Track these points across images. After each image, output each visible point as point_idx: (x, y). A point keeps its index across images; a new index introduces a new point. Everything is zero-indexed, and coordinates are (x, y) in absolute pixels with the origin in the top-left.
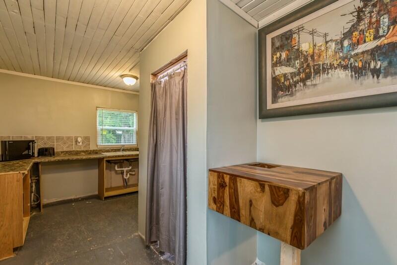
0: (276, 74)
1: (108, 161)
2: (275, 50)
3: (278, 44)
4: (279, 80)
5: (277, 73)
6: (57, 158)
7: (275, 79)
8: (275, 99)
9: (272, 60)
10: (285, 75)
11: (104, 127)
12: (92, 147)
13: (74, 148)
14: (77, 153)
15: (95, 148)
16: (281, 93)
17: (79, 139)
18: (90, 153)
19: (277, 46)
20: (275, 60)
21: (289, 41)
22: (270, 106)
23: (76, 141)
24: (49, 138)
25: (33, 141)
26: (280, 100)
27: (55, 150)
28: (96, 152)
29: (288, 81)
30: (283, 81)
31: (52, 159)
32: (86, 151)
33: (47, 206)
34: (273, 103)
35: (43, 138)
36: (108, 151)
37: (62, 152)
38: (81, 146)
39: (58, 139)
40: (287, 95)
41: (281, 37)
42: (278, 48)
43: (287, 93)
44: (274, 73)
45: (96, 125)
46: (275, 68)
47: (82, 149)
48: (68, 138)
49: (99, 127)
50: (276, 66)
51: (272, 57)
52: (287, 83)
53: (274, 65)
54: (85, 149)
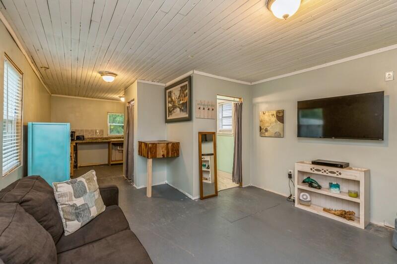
1: (113, 144)
2: (168, 97)
6: (86, 141)
7: (168, 108)
10: (170, 107)
11: (112, 124)
13: (95, 136)
14: (96, 139)
15: (106, 136)
16: (169, 113)
17: (98, 131)
18: (103, 139)
20: (168, 100)
23: (96, 132)
24: (81, 130)
25: (73, 132)
26: (169, 116)
27: (85, 137)
35: (78, 130)
36: (114, 139)
37: (88, 138)
38: (98, 135)
40: (171, 114)
45: (107, 123)
46: (168, 104)
48: (92, 130)
52: (171, 110)
54: (101, 137)
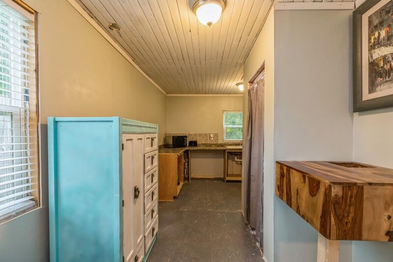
0: (374, 58)
1: (230, 153)
2: (373, 28)
3: (376, 22)
4: (377, 65)
5: (375, 56)
6: (199, 148)
7: (373, 64)
8: (372, 87)
9: (370, 42)
10: (384, 58)
11: (228, 126)
12: (220, 142)
13: (208, 142)
14: (210, 145)
15: (222, 142)
16: (379, 80)
17: (212, 136)
18: (218, 146)
19: (375, 24)
20: (372, 41)
21: (390, 15)
22: (366, 96)
23: (210, 137)
24: (195, 135)
25: (186, 136)
26: (378, 88)
27: (198, 143)
28: (222, 145)
29: (388, 65)
30: (382, 65)
31: (195, 148)
32: (216, 144)
33: (193, 179)
34: (370, 92)
35: (192, 135)
36: (230, 145)
37: (202, 144)
38: (212, 141)
39: (200, 135)
40: (386, 81)
41: (380, 13)
42: (376, 27)
43: (387, 79)
44: (372, 57)
45: (223, 125)
46: (373, 51)
47: (214, 143)
48: (206, 135)
49: (225, 126)
50: (374, 49)
51: (370, 39)
52: (387, 67)
53: (372, 48)
54: (215, 143)
